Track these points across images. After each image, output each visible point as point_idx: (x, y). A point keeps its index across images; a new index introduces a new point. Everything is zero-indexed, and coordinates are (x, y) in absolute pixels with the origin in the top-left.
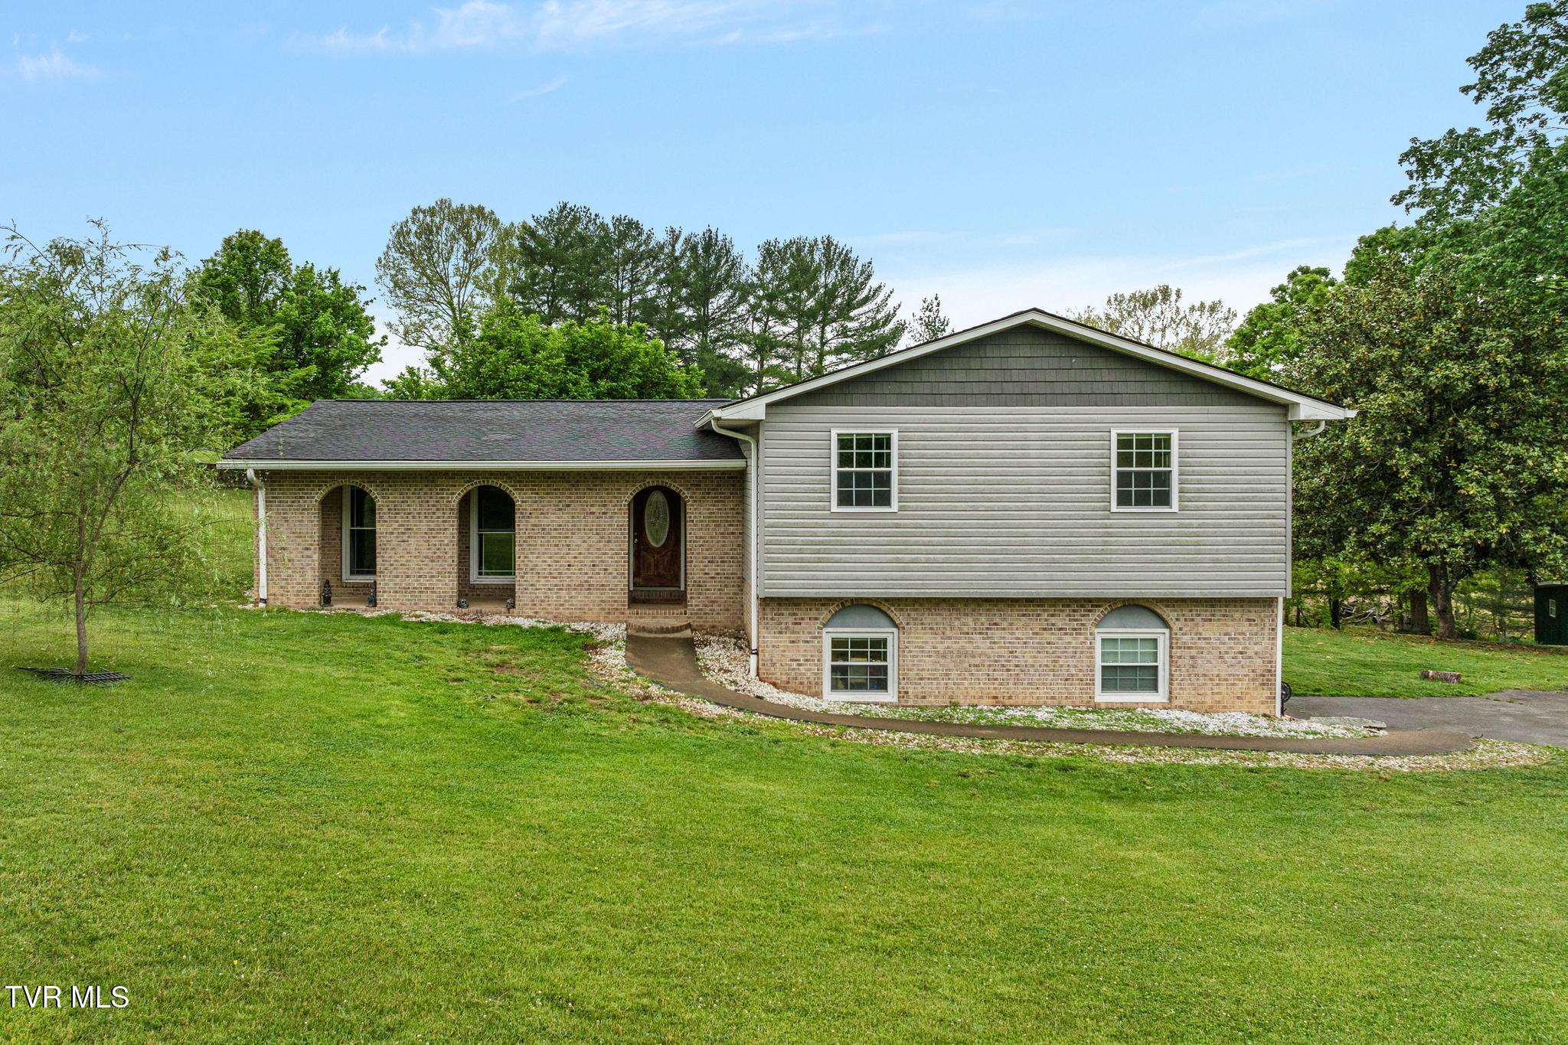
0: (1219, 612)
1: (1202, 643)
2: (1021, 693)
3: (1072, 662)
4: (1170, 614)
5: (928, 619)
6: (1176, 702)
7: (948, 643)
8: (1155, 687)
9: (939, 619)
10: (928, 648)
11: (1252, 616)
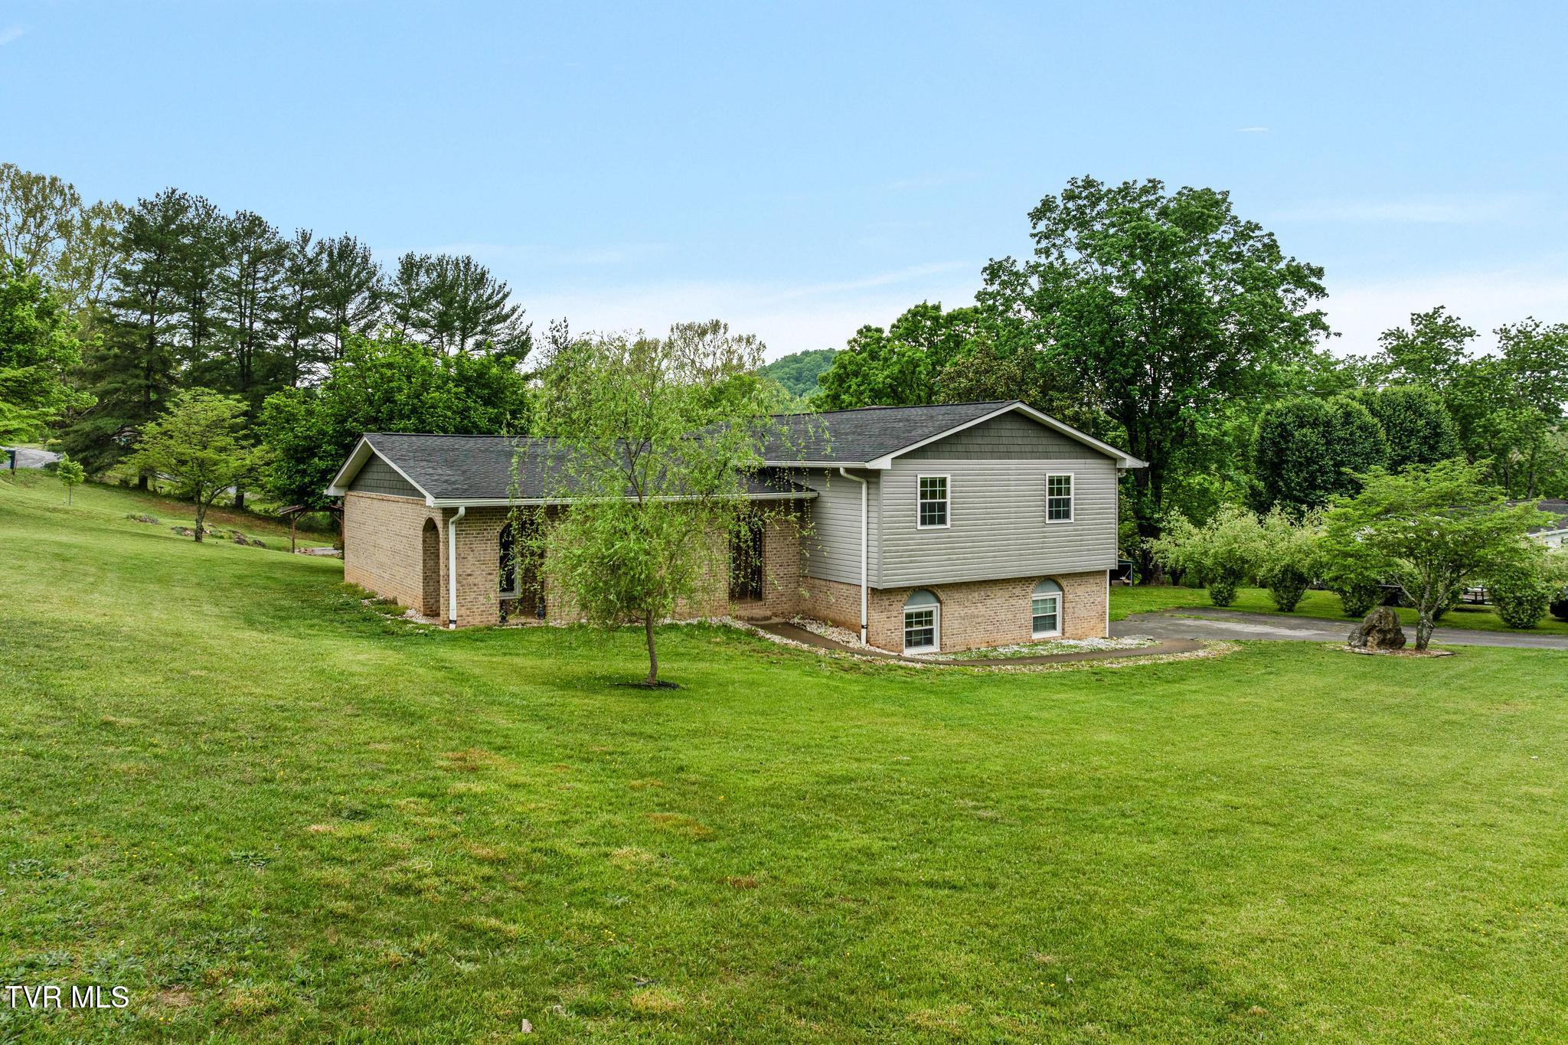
0: (1085, 579)
1: (1077, 599)
2: (1000, 638)
3: (1022, 616)
4: (1064, 583)
5: (957, 596)
6: (1067, 635)
7: (966, 610)
8: (1054, 627)
9: (962, 595)
10: (956, 615)
11: (1098, 581)
